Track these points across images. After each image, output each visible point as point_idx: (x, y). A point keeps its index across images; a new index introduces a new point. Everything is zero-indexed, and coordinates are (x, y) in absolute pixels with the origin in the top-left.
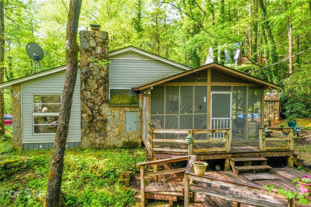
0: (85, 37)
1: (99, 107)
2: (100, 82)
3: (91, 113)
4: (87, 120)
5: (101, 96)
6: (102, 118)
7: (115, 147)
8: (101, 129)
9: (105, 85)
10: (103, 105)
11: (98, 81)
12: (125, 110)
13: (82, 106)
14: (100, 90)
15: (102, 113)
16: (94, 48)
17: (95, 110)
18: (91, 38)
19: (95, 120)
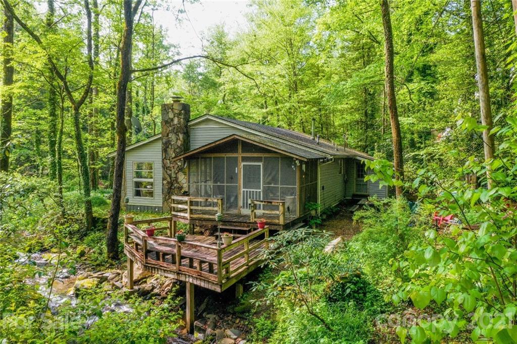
0: (165, 109)
1: (176, 175)
3: (170, 181)
4: (167, 187)
6: (178, 185)
10: (180, 173)
13: (163, 174)
15: (179, 180)
16: (172, 120)
17: (173, 177)
18: (170, 110)
19: (173, 187)
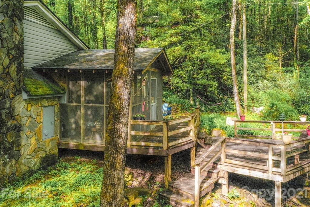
1: (11, 102)
2: (13, 53)
5: (14, 80)
6: (16, 123)
8: (12, 144)
9: (20, 61)
10: (17, 98)
11: (10, 52)
12: (43, 105)
14: (13, 69)
17: (4, 109)
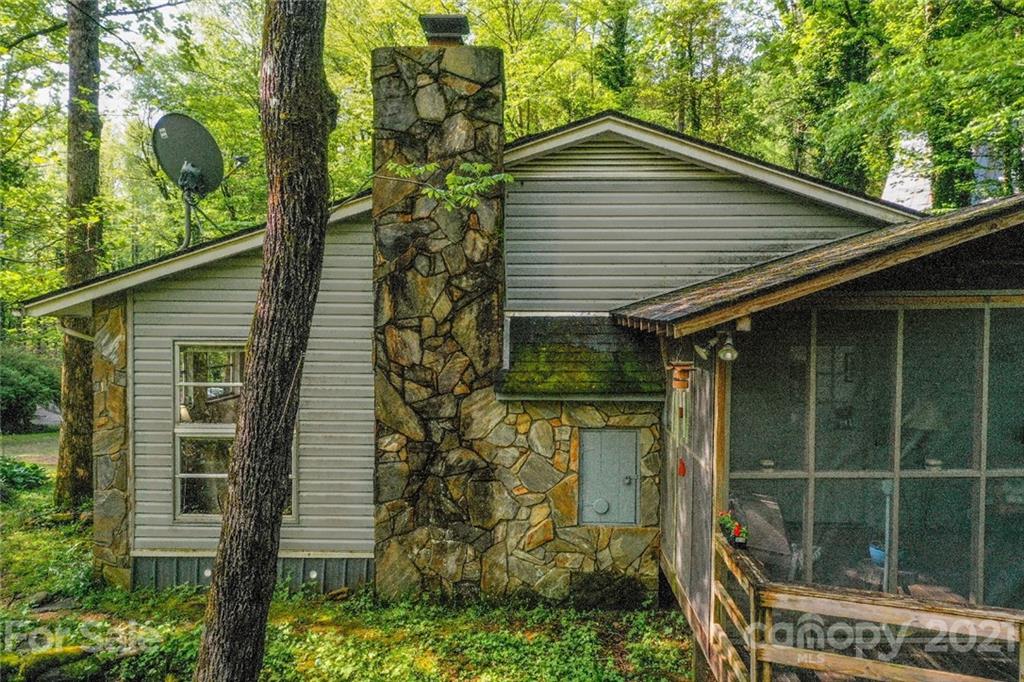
0: (397, 75)
1: (458, 405)
2: (464, 285)
3: (420, 435)
4: (404, 467)
5: (469, 351)
6: (473, 457)
7: (529, 598)
8: (466, 507)
9: (486, 302)
10: (478, 395)
11: (455, 282)
12: (576, 420)
13: (382, 402)
14: (464, 323)
15: (475, 432)
16: (437, 128)
17: (438, 419)
18: (424, 80)
19: (440, 468)
